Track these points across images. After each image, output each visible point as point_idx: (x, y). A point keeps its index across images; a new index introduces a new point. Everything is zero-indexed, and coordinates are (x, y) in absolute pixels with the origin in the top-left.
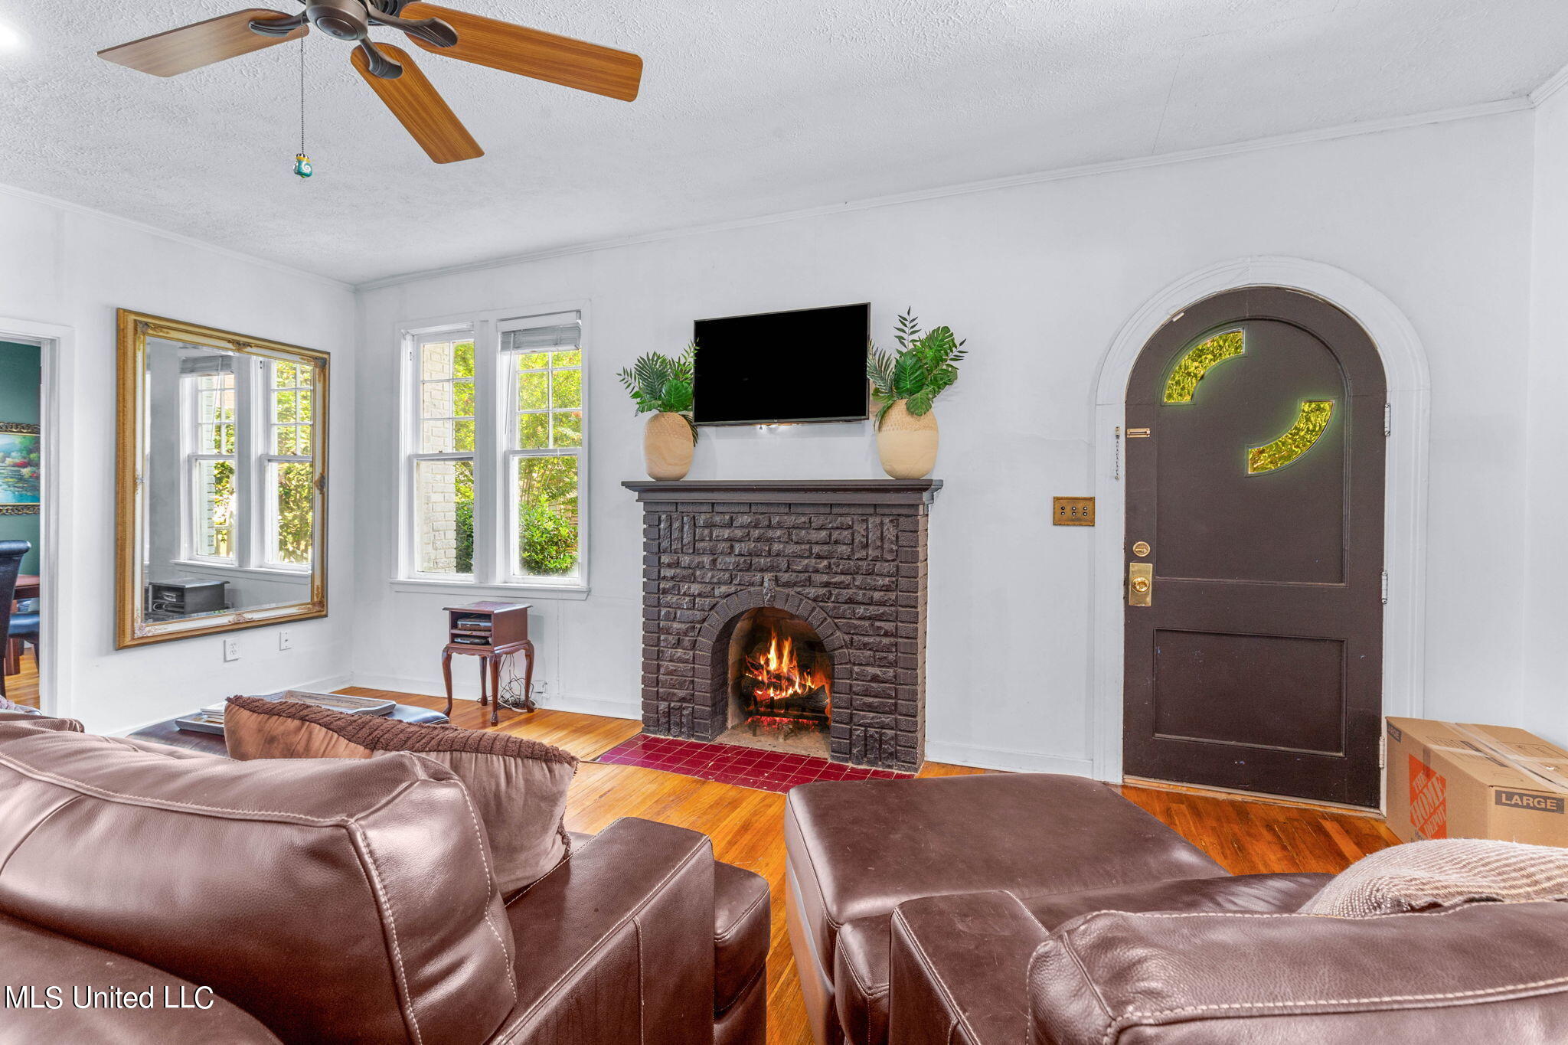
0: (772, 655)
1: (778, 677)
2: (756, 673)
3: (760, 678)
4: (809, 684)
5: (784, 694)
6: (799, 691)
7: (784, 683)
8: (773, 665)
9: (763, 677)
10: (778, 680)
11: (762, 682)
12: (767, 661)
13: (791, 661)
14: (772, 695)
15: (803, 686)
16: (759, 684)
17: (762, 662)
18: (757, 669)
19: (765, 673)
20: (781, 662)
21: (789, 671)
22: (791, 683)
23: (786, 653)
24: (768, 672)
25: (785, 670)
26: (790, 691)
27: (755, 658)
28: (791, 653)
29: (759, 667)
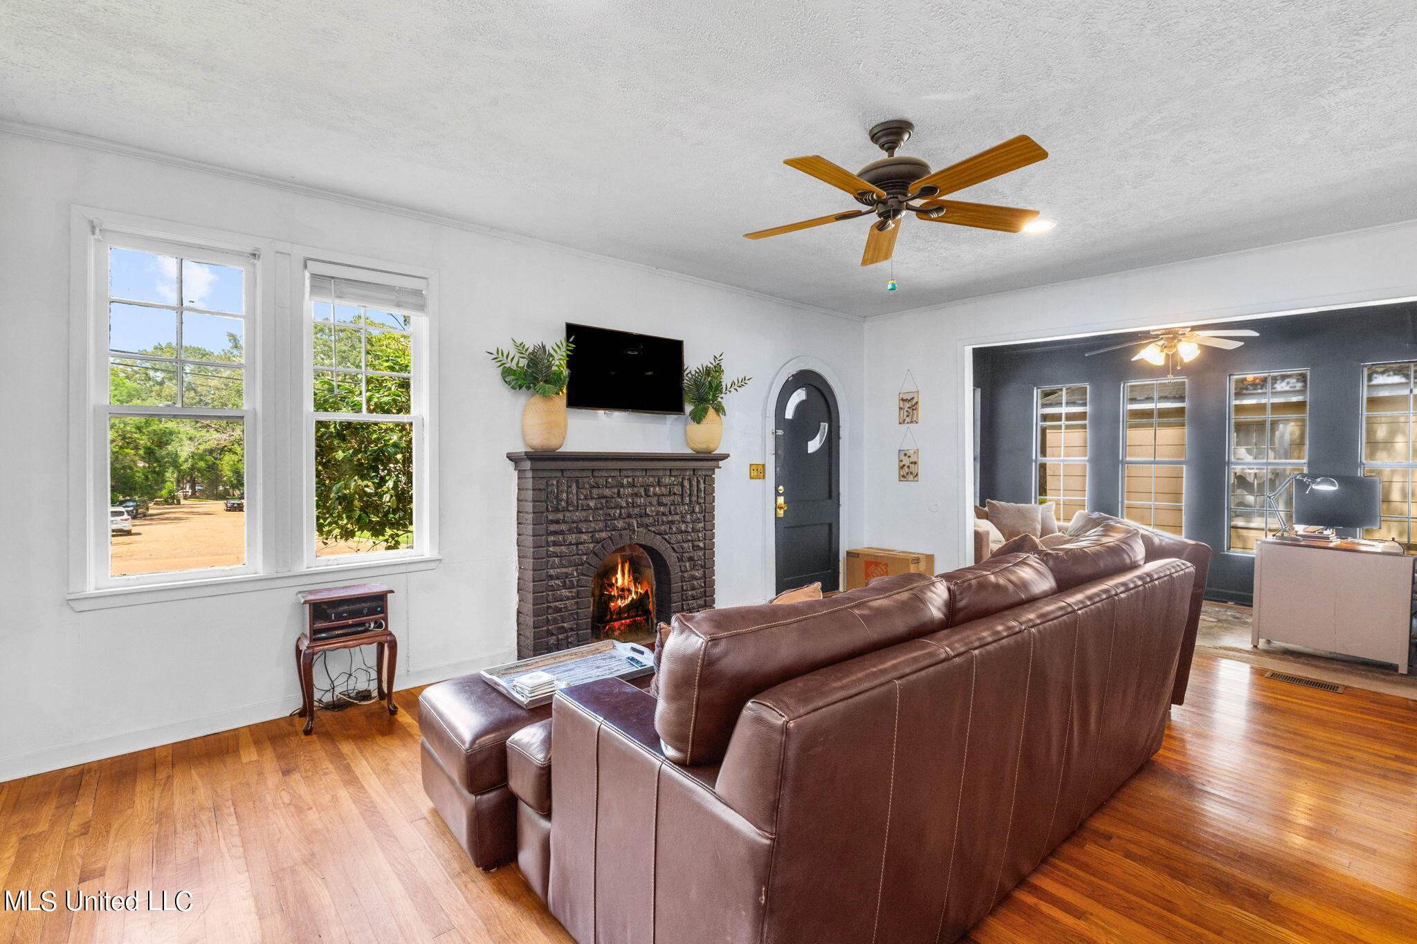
0: (619, 576)
1: (623, 590)
2: (610, 590)
3: (613, 593)
4: (639, 590)
5: (626, 602)
6: (635, 597)
7: (626, 593)
8: (620, 583)
9: (614, 593)
10: (624, 591)
11: (614, 596)
12: (616, 582)
13: (629, 577)
14: (620, 604)
15: (636, 593)
16: (611, 598)
17: (614, 582)
18: (611, 587)
19: (615, 589)
20: (624, 579)
21: (629, 584)
22: (629, 591)
23: (626, 572)
24: (617, 588)
25: (626, 584)
26: (630, 599)
27: (610, 580)
28: (629, 571)
29: (611, 585)
